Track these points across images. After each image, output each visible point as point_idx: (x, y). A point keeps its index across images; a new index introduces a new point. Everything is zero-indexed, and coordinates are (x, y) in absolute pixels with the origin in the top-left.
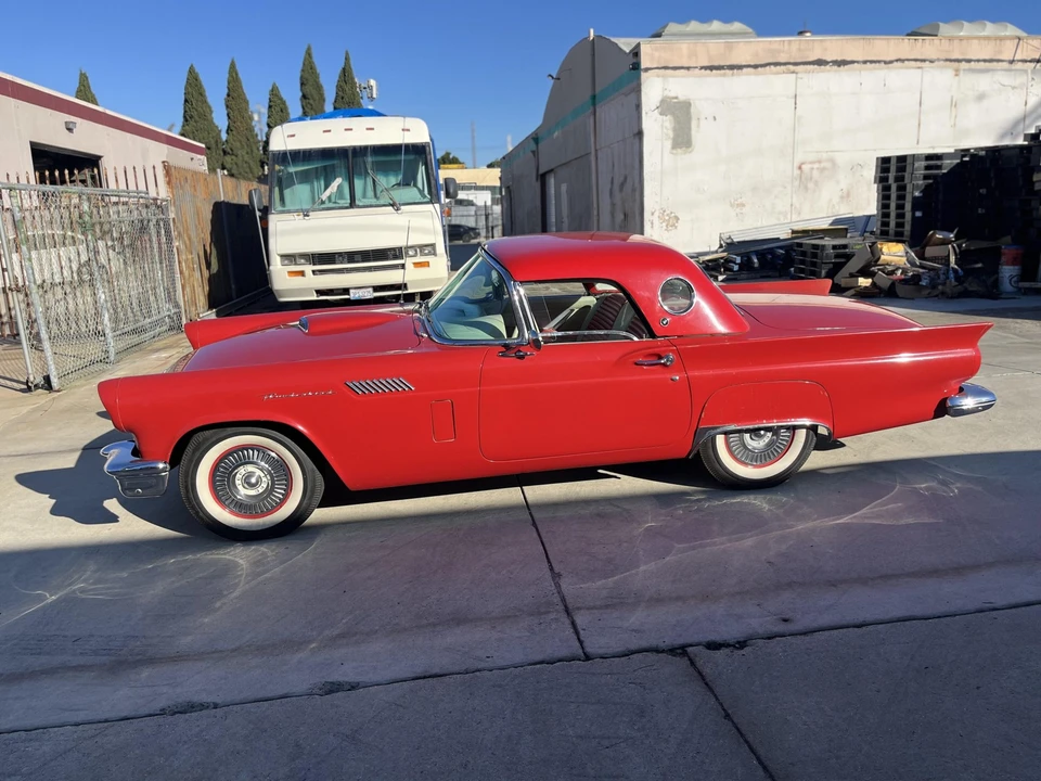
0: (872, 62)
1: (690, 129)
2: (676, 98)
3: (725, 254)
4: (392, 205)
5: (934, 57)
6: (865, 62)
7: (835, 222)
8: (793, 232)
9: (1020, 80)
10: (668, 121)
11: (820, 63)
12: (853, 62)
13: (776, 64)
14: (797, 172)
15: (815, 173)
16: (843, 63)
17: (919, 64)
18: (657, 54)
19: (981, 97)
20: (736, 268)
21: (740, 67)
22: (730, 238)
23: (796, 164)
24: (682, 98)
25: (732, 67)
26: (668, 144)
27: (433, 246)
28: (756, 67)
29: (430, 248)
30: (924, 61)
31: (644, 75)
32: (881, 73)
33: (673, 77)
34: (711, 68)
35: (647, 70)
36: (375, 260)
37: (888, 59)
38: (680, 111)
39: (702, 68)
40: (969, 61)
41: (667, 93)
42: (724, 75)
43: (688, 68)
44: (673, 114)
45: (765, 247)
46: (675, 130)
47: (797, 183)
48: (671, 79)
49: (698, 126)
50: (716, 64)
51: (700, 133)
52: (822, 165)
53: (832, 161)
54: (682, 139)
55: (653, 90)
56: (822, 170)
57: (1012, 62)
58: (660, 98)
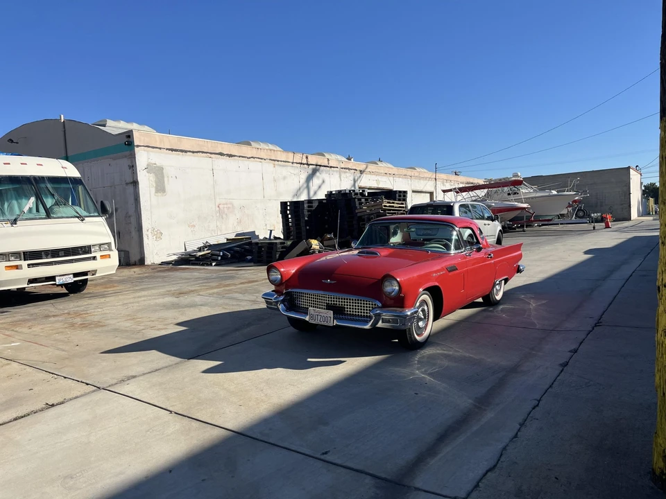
0: (243, 157)
1: (164, 182)
2: (155, 164)
3: (209, 251)
4: (78, 217)
5: (265, 158)
6: (240, 157)
7: (237, 235)
8: (228, 240)
9: (297, 171)
10: (152, 177)
11: (221, 154)
12: (235, 156)
13: (203, 152)
14: (217, 209)
15: (225, 209)
16: (230, 156)
17: (260, 160)
18: (142, 138)
19: (285, 178)
20: (220, 258)
21: (186, 152)
22: (207, 242)
23: (217, 205)
24: (158, 164)
25: (182, 151)
26: (153, 190)
27: (109, 244)
28: (193, 152)
29: (106, 246)
30: (262, 159)
31: (136, 149)
32: (246, 162)
33: (152, 152)
34: (172, 150)
35: (138, 146)
36: (73, 255)
37: (248, 156)
38: (158, 172)
39: (167, 149)
40: (278, 161)
41: (149, 161)
42: (179, 154)
43: (160, 148)
44: (154, 173)
45: (228, 247)
46: (156, 182)
47: (218, 214)
48: (151, 153)
49: (168, 180)
50: (175, 148)
51: (170, 185)
52: (229, 206)
53: (231, 204)
54: (160, 188)
55: (142, 158)
56: (229, 208)
57: (293, 163)
58: (146, 163)
